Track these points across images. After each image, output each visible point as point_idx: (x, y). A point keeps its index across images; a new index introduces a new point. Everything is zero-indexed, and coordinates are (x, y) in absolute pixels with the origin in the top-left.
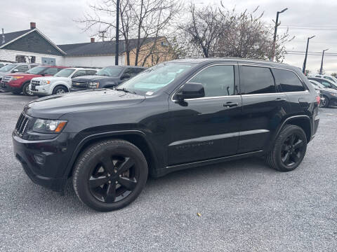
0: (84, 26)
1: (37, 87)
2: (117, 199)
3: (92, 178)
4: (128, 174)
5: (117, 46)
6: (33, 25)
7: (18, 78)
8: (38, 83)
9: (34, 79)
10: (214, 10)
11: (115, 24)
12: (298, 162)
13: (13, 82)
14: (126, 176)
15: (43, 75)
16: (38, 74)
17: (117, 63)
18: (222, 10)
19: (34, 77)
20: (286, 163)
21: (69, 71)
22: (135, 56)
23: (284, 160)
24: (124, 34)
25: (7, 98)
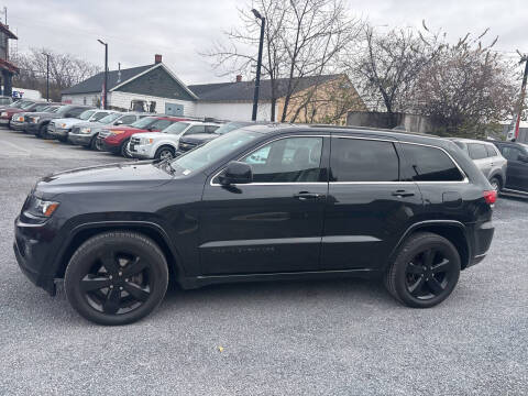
0: (213, 60)
1: (136, 147)
2: (121, 311)
3: (86, 279)
4: (140, 279)
5: (257, 90)
6: (158, 59)
7: (117, 132)
8: (138, 142)
9: (135, 135)
10: (407, 36)
11: (256, 58)
12: (441, 296)
13: (111, 138)
14: (136, 283)
15: (150, 130)
16: (143, 128)
17: (254, 118)
18: (425, 34)
19: (137, 132)
20: (415, 294)
21: (181, 126)
22: (282, 105)
23: (411, 289)
24: (271, 73)
25: (99, 160)
